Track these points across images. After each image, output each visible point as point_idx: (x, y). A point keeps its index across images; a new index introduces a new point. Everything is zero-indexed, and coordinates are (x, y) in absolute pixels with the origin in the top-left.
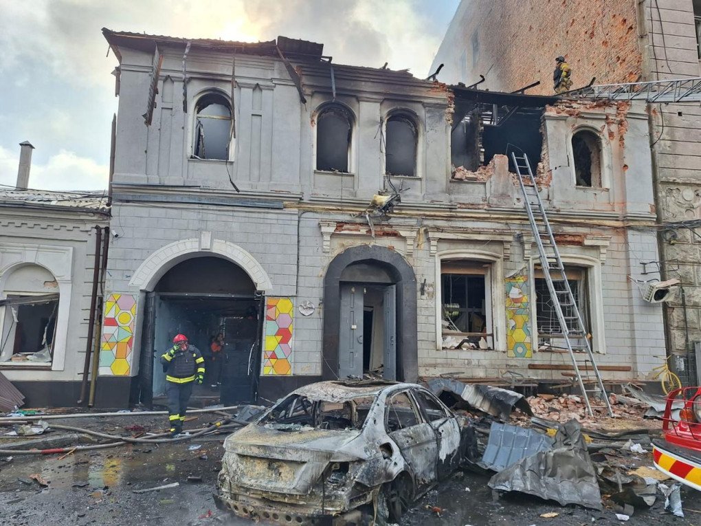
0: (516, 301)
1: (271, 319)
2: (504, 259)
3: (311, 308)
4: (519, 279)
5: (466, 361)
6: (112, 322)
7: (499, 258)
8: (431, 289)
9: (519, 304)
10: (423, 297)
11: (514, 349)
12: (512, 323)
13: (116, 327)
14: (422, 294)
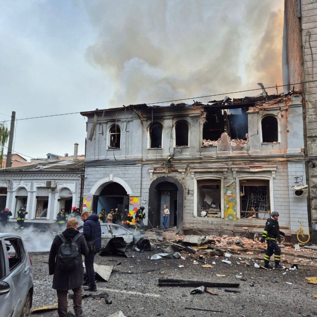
0: (229, 196)
1: (132, 205)
2: (224, 179)
3: (145, 201)
4: (231, 187)
5: (206, 222)
6: (85, 206)
7: (222, 178)
8: (192, 192)
9: (231, 198)
10: (189, 196)
11: (228, 217)
12: (228, 206)
13: (86, 207)
14: (189, 194)
